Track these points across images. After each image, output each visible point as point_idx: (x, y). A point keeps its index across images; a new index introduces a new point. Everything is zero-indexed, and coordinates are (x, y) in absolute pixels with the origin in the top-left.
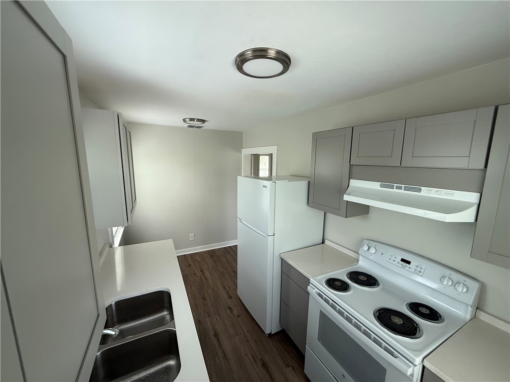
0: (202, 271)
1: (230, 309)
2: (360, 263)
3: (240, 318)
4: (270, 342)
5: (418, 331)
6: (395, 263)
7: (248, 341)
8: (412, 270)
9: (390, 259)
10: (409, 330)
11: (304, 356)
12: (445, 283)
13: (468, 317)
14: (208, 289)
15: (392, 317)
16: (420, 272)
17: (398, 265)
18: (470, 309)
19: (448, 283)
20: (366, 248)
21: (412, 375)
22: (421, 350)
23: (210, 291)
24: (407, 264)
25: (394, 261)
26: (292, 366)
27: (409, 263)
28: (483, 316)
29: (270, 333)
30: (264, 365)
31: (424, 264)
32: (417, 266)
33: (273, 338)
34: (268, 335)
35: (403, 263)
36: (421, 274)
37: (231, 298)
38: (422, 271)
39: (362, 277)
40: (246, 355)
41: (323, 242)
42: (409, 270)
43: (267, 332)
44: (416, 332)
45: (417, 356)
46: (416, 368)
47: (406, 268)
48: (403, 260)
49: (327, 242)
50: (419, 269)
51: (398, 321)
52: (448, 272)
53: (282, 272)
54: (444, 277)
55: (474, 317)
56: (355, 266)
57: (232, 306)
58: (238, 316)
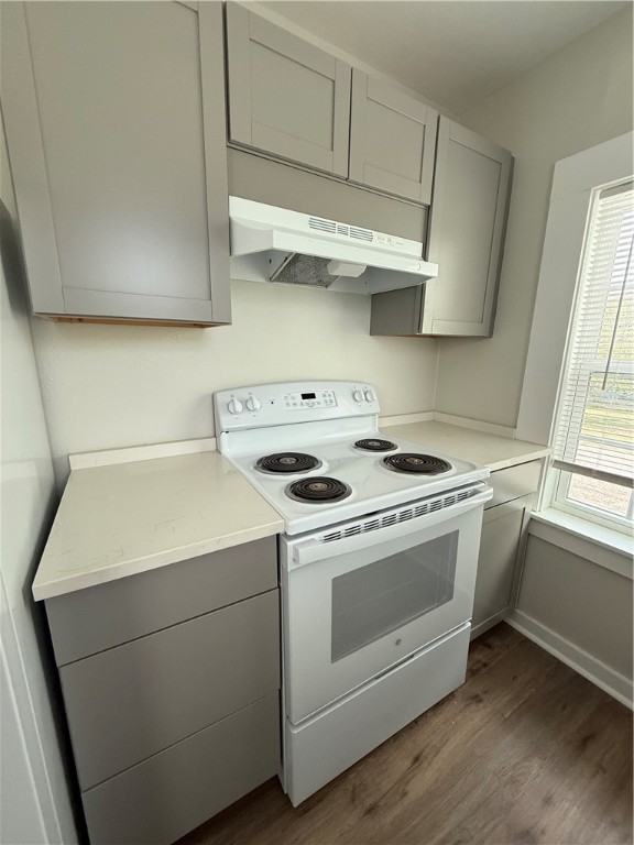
6: (299, 407)
8: (323, 404)
16: (331, 401)
17: (303, 407)
20: (236, 407)
24: (312, 400)
25: (295, 404)
27: (312, 396)
31: (328, 388)
32: (324, 396)
35: (306, 401)
38: (332, 398)
39: (286, 460)
42: (319, 406)
47: (315, 406)
48: (305, 396)
49: (76, 462)
50: (328, 399)
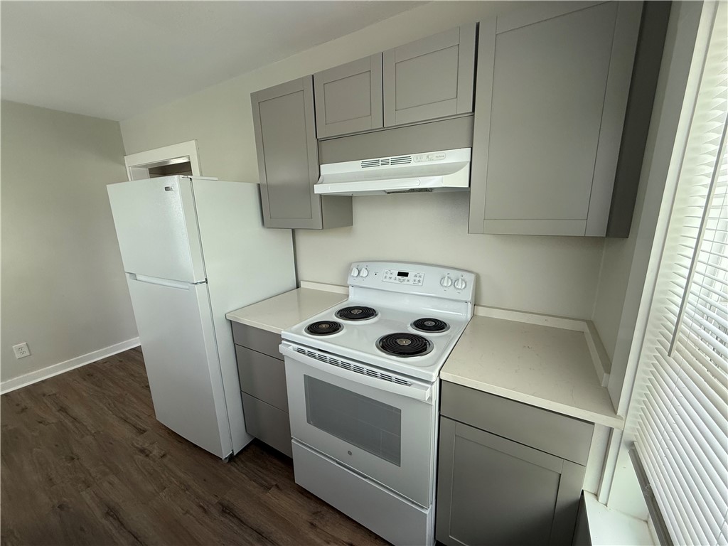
0: (63, 409)
1: (142, 451)
2: (350, 297)
3: (169, 456)
4: (233, 468)
5: (428, 346)
6: (392, 280)
7: (188, 488)
8: (411, 282)
9: (386, 277)
10: (417, 347)
11: (292, 460)
12: (445, 284)
13: (469, 316)
14: (83, 436)
15: (398, 341)
16: (419, 281)
17: (395, 281)
18: (470, 306)
19: (448, 283)
20: (355, 273)
21: (430, 398)
22: (435, 363)
23: (89, 438)
24: (405, 278)
25: (390, 278)
26: (276, 485)
27: (406, 275)
28: (481, 312)
29: (231, 455)
30: (226, 510)
31: (422, 270)
32: (416, 276)
33: (237, 460)
34: (227, 460)
35: (400, 277)
36: (420, 284)
37: (141, 432)
38: (421, 279)
39: (356, 311)
40: (187, 512)
41: (298, 286)
42: (408, 283)
43: (225, 454)
44: (426, 348)
45: (433, 371)
46: (433, 386)
47: (404, 283)
48: (400, 274)
49: (303, 284)
50: (417, 279)
51: (406, 342)
52: (446, 271)
53: (235, 344)
54: (443, 278)
55: (474, 315)
56: (345, 303)
57: (146, 445)
58: (164, 456)
